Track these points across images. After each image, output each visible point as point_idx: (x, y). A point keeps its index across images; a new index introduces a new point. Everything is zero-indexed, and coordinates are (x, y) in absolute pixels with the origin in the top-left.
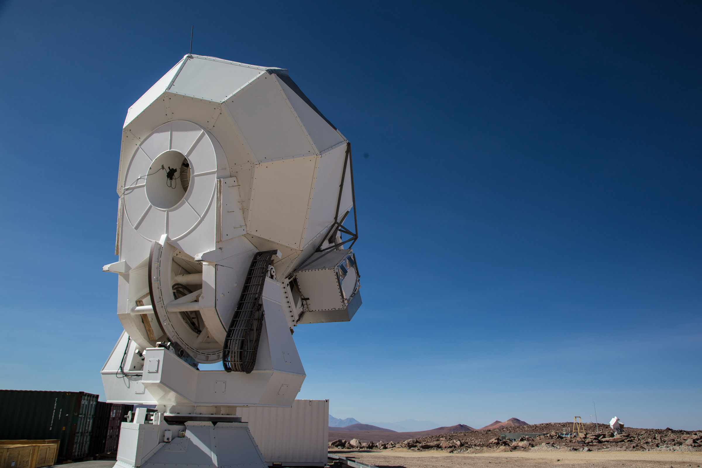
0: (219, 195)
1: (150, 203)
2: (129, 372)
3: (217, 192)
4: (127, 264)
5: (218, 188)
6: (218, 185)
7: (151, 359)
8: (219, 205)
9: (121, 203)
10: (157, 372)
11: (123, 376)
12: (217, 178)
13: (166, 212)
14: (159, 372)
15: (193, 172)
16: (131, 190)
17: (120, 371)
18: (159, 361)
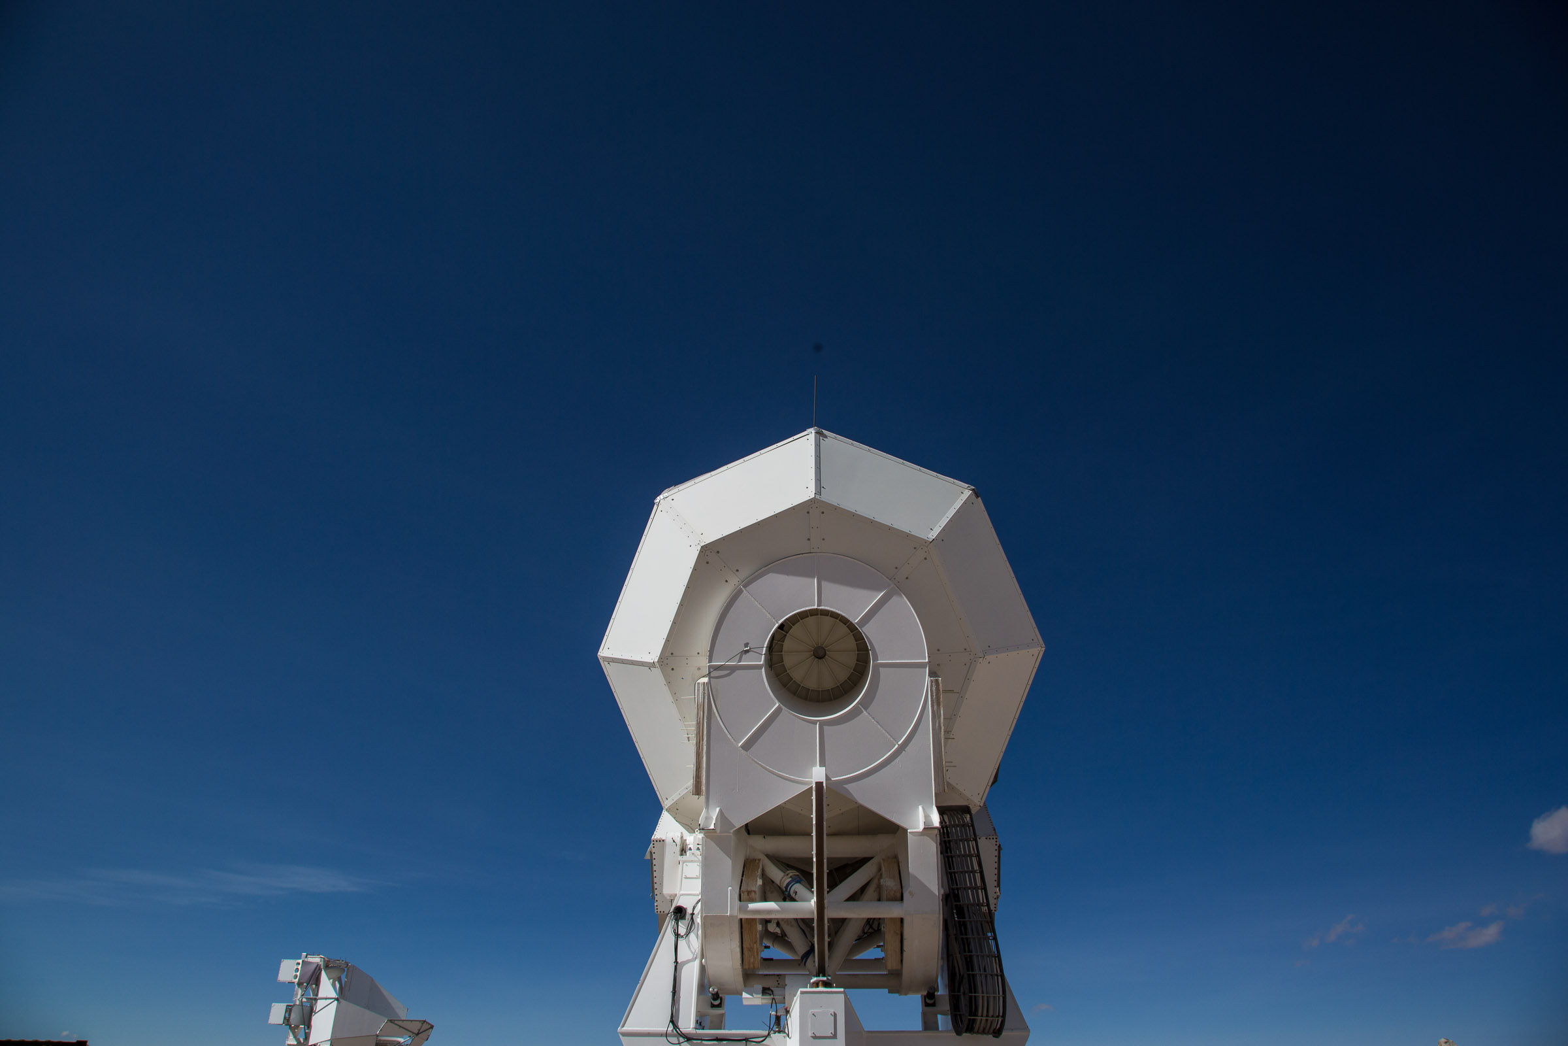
0: (935, 707)
1: (776, 701)
2: (694, 1031)
3: (932, 700)
4: (725, 817)
5: (934, 694)
6: (934, 688)
7: (815, 1010)
8: (937, 725)
9: (704, 693)
10: (834, 1036)
11: (679, 1040)
12: (930, 675)
13: (818, 725)
14: (838, 1037)
15: (876, 658)
16: (728, 672)
17: (671, 1028)
18: (835, 1015)
